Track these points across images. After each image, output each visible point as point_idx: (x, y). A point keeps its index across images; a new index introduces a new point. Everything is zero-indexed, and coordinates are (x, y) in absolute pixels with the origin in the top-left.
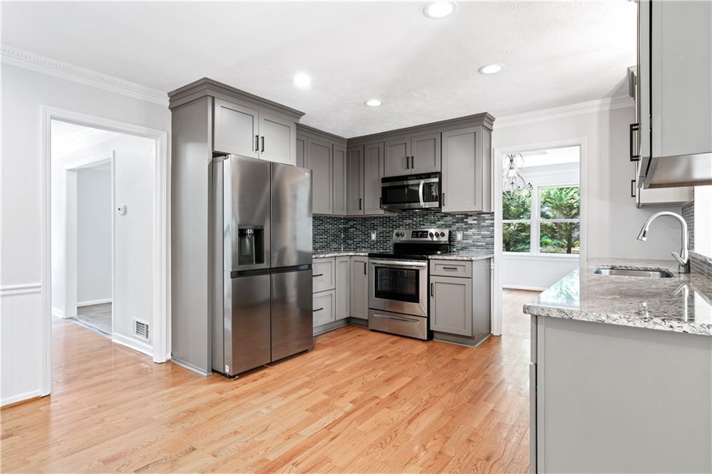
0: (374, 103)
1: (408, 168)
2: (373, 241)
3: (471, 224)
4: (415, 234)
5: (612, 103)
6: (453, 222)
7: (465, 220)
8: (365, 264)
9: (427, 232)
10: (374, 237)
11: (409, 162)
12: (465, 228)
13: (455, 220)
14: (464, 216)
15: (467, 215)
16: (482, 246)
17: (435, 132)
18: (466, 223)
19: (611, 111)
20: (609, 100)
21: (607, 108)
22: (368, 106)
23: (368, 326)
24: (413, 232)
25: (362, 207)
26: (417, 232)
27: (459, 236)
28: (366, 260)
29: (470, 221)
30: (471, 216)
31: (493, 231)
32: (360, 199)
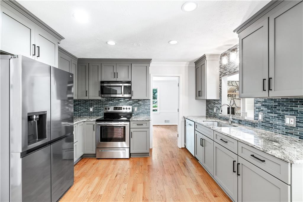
0: (111, 43)
1: (115, 78)
2: (91, 112)
3: (141, 104)
4: (116, 108)
5: (189, 64)
6: (133, 103)
7: (138, 102)
8: (94, 125)
9: (122, 107)
10: (91, 110)
11: (115, 75)
12: (138, 106)
13: (134, 102)
14: (138, 100)
15: (139, 100)
16: (145, 113)
17: (129, 63)
18: (139, 104)
19: (188, 67)
20: (188, 63)
21: (187, 65)
22: (108, 44)
23: (96, 157)
24: (114, 107)
25: (88, 95)
26: (117, 107)
27: (136, 109)
28: (94, 123)
29: (140, 102)
30: (141, 100)
31: (150, 107)
32: (87, 91)
